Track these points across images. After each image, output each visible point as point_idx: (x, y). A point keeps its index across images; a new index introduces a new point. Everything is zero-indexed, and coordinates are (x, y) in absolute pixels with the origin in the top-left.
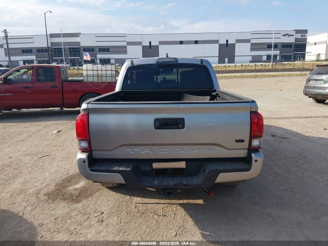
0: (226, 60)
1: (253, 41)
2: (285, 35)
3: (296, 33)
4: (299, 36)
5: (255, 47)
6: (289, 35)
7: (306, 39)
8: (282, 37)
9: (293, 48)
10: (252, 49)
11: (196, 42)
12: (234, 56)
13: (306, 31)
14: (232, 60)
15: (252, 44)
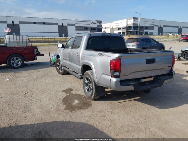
0: (63, 35)
1: (76, 25)
2: (92, 23)
3: (97, 22)
4: (98, 24)
5: (78, 28)
6: (94, 23)
7: (102, 25)
8: (91, 24)
9: (96, 30)
10: (77, 30)
11: (44, 23)
12: (68, 33)
13: (101, 22)
14: (66, 35)
15: (76, 27)
